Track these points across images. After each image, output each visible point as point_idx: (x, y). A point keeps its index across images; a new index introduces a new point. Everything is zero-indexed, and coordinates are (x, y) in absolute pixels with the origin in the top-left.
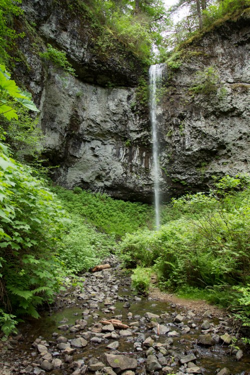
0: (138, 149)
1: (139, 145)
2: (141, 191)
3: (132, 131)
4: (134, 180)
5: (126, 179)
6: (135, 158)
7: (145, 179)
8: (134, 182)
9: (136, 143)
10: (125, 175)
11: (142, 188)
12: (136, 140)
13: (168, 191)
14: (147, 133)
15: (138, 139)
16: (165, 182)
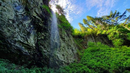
0: (30, 21)
1: (32, 20)
2: (12, 44)
3: (35, 12)
4: (15, 32)
5: (9, 25)
6: (27, 22)
7: (24, 38)
8: (14, 33)
9: (32, 18)
10: (11, 22)
11: (15, 42)
12: (33, 16)
13: (32, 55)
14: (41, 20)
15: (35, 17)
16: (34, 48)
